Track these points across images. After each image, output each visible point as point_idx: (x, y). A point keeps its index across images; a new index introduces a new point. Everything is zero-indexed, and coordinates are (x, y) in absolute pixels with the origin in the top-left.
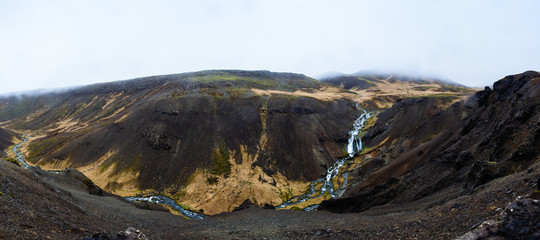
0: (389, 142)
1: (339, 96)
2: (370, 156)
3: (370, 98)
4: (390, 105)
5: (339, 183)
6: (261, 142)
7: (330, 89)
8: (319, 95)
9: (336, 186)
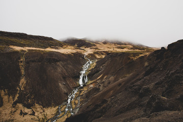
0: (103, 77)
1: (74, 51)
2: (92, 86)
3: (92, 53)
4: (104, 56)
5: (75, 104)
6: (20, 84)
7: (69, 47)
8: (62, 51)
9: (74, 106)
